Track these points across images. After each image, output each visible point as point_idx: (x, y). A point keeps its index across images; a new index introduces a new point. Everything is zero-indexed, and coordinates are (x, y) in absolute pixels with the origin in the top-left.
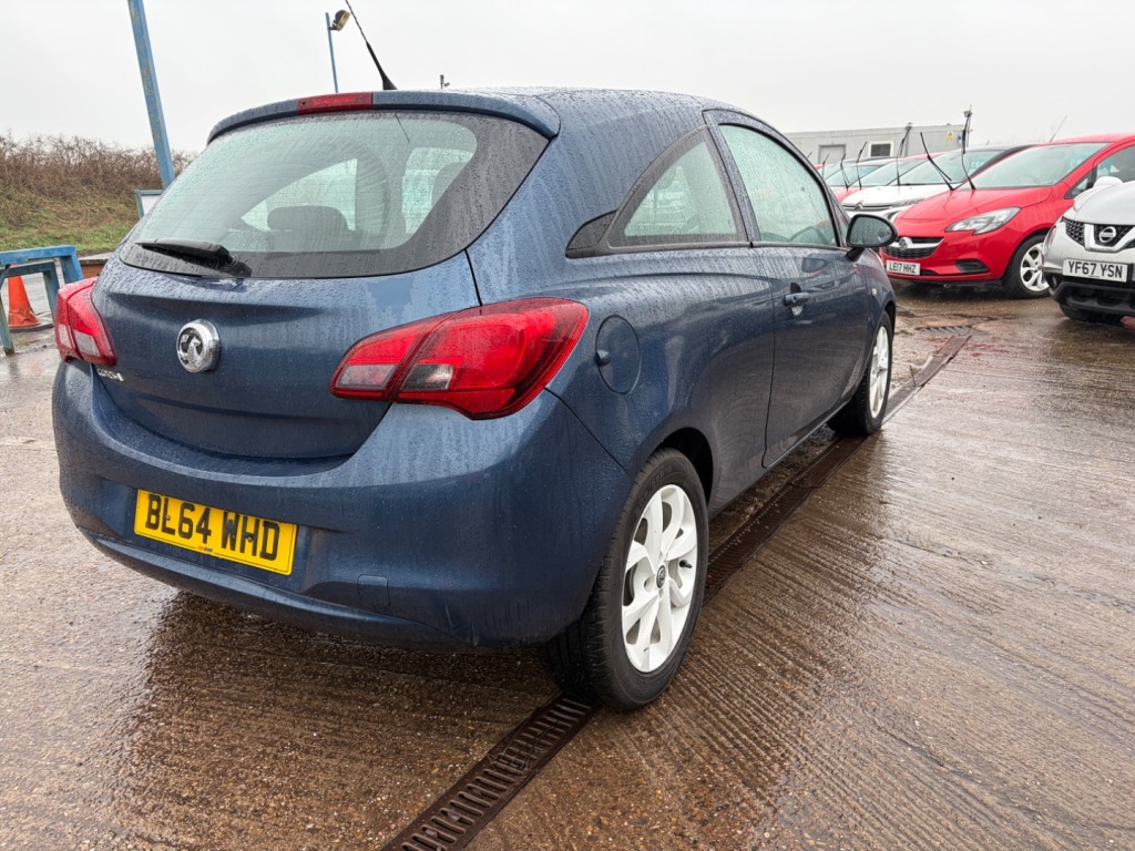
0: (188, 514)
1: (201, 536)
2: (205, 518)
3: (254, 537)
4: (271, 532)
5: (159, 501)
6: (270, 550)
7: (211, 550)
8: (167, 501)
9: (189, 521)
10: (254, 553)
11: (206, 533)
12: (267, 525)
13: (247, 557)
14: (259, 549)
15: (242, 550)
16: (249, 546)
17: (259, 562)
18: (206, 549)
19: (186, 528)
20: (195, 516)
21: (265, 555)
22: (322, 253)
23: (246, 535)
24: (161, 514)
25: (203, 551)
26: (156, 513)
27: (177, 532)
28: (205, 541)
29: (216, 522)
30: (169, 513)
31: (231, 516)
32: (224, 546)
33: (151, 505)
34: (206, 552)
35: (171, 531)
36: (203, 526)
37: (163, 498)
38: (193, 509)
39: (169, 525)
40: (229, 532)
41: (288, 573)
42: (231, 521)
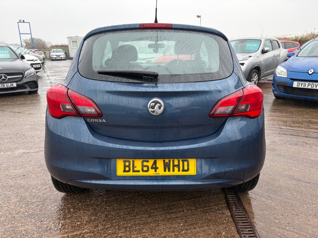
0: (145, 164)
1: (154, 170)
2: (155, 163)
3: (178, 166)
4: (186, 163)
5: (129, 162)
6: (186, 168)
7: (159, 174)
8: (133, 162)
10: (179, 171)
11: (156, 169)
12: (183, 161)
13: (176, 173)
14: (181, 169)
15: (173, 171)
16: (176, 169)
17: (181, 173)
18: (156, 174)
19: (145, 169)
20: (150, 164)
21: (183, 170)
22: (193, 74)
23: (174, 166)
24: (131, 166)
25: (155, 175)
26: (128, 166)
27: (141, 171)
28: (156, 171)
29: (160, 164)
30: (135, 165)
31: (167, 161)
32: (165, 171)
33: (125, 164)
34: (156, 175)
35: (138, 171)
36: (154, 166)
37: (131, 160)
38: (148, 161)
39: (135, 169)
40: (166, 167)
41: (195, 174)
42: (167, 162)
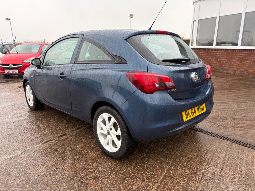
1: (195, 113)
2: (195, 110)
4: (202, 106)
6: (203, 109)
9: (193, 112)
12: (202, 105)
13: (201, 112)
14: (202, 109)
17: (203, 112)
18: (196, 115)
19: (193, 114)
20: (193, 111)
23: (200, 109)
26: (187, 115)
27: (192, 116)
30: (189, 113)
31: (198, 107)
32: (198, 112)
33: (186, 114)
35: (191, 116)
37: (187, 111)
39: (190, 115)
40: (198, 110)
41: (206, 111)
